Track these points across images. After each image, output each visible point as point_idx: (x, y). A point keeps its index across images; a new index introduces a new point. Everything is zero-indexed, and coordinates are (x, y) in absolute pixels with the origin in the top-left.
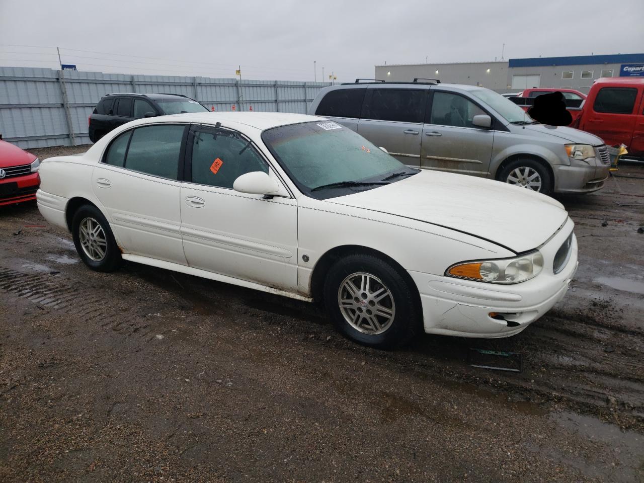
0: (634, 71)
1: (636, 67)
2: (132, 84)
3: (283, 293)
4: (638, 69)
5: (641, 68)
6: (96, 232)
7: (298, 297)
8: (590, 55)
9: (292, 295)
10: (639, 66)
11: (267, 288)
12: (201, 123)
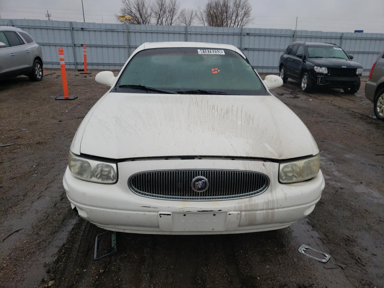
2: (341, 39)
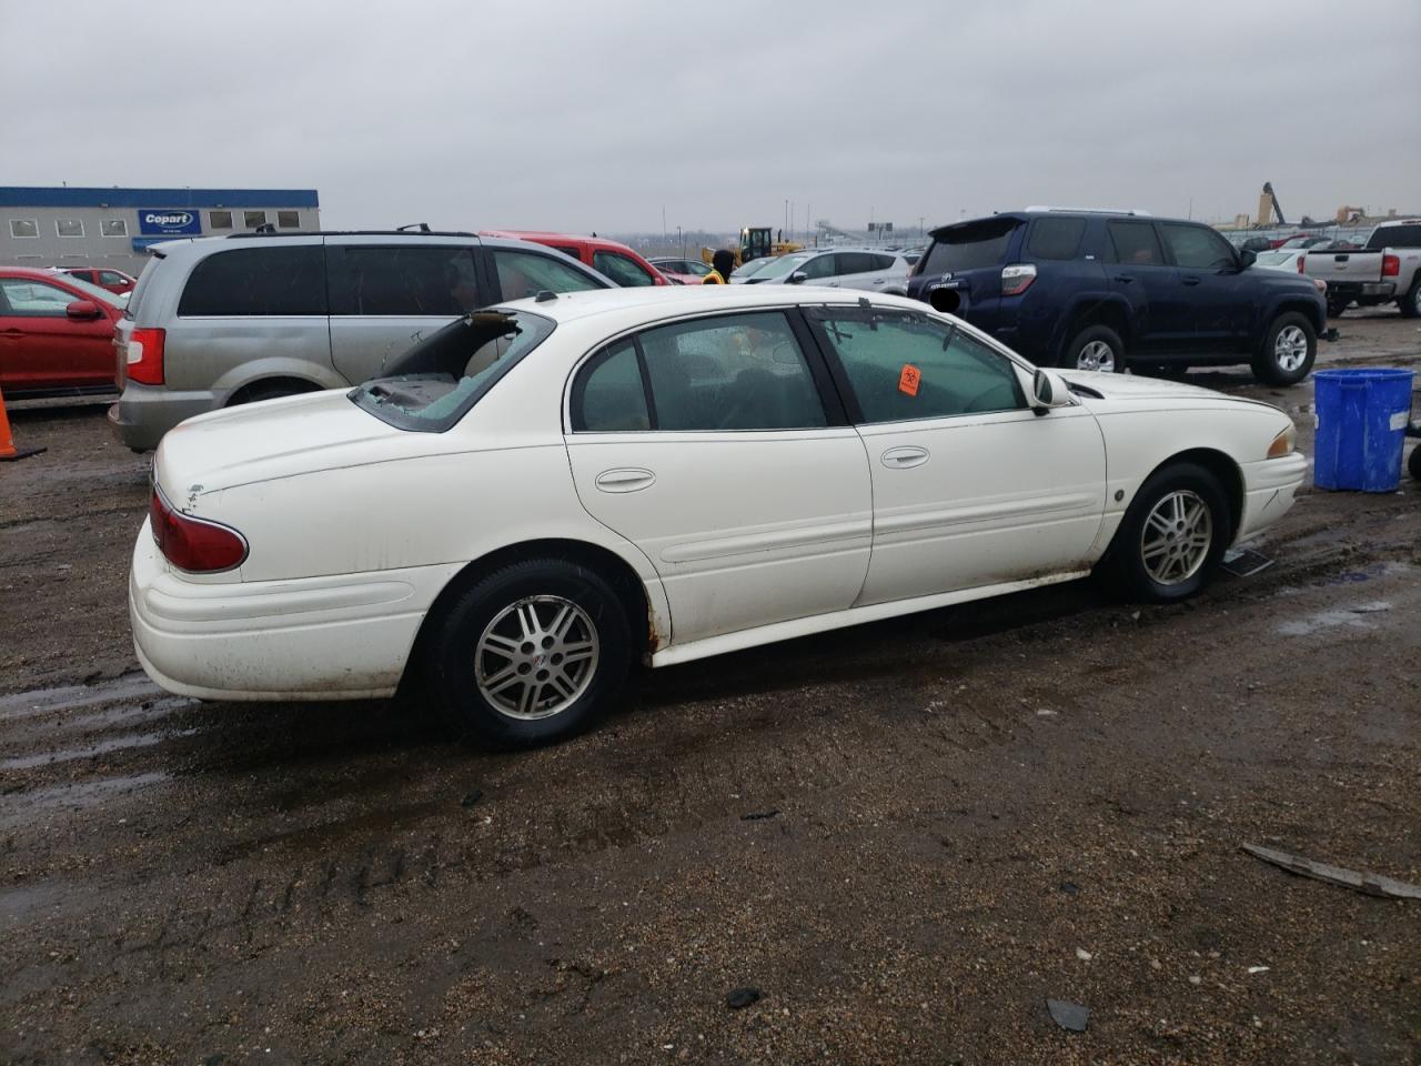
0: (169, 223)
1: (169, 216)
3: (1045, 580)
4: (174, 219)
5: (179, 218)
6: (558, 632)
7: (1070, 576)
8: (61, 185)
9: (1059, 578)
10: (176, 215)
11: (1018, 583)
12: (825, 304)
